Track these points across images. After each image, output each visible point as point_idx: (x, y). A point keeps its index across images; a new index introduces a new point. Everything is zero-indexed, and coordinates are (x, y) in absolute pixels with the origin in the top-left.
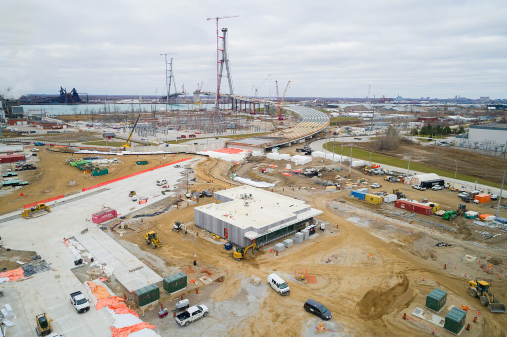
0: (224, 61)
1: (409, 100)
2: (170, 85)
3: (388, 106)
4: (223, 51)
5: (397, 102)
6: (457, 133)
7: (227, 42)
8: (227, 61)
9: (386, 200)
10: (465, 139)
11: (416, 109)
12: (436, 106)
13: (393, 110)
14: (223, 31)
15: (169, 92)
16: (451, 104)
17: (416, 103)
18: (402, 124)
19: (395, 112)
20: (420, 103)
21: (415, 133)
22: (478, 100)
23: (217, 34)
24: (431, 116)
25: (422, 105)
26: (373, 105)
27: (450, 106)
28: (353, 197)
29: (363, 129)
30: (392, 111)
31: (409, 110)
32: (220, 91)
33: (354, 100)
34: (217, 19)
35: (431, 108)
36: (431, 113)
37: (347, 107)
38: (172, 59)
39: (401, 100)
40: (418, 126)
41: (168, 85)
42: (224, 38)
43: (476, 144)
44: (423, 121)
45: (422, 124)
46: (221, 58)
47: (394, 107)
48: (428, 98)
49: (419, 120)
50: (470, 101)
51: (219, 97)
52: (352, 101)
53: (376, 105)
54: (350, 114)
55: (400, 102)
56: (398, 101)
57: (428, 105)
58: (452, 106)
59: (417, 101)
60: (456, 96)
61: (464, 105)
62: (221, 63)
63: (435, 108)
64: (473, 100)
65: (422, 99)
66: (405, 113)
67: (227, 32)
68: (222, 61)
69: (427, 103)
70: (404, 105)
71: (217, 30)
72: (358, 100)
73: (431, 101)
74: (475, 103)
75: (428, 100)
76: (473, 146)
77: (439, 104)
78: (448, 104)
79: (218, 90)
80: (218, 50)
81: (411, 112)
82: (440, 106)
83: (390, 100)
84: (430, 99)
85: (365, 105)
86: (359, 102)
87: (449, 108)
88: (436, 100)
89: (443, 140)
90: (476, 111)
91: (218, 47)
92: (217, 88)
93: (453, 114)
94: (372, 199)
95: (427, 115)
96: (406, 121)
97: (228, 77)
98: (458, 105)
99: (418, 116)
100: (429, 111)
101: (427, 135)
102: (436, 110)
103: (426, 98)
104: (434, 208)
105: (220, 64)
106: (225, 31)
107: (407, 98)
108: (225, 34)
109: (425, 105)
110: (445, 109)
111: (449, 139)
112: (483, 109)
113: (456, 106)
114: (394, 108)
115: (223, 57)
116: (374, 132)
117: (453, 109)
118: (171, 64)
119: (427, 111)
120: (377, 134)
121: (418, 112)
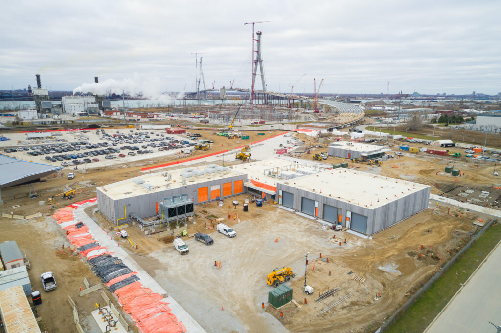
0: (258, 61)
1: (425, 96)
2: (199, 83)
3: (406, 102)
4: (257, 52)
5: (413, 98)
6: (468, 121)
7: (261, 44)
8: (261, 61)
9: (421, 150)
10: (473, 124)
11: (433, 104)
12: (452, 102)
13: (412, 105)
14: (258, 34)
15: (198, 89)
16: (467, 100)
17: (433, 98)
18: (423, 115)
19: (414, 107)
20: (437, 99)
21: (434, 121)
22: (496, 96)
23: (253, 37)
24: (448, 109)
25: (438, 100)
26: (391, 101)
27: (466, 102)
28: (401, 150)
29: (391, 119)
30: (410, 105)
31: (427, 105)
32: (254, 88)
33: (370, 96)
34: (254, 24)
35: (447, 103)
36: (447, 107)
37: (367, 102)
38: (201, 58)
39: (417, 96)
40: (436, 117)
41: (198, 82)
42: (259, 41)
43: (481, 127)
44: (441, 114)
45: (440, 115)
46: (255, 58)
47: (412, 102)
48: (445, 94)
49: (437, 112)
50: (487, 97)
51: (253, 93)
52: (369, 97)
53: (394, 101)
54: (374, 108)
55: (417, 98)
56: (415, 97)
57: (444, 101)
58: (468, 102)
59: (433, 97)
60: (474, 92)
61: (479, 101)
62: (256, 63)
63: (451, 103)
64: (490, 96)
65: (438, 95)
66: (423, 107)
67: (261, 35)
68: (257, 61)
69: (443, 99)
70: (421, 101)
71: (253, 34)
72: (375, 96)
73: (447, 96)
74: (492, 99)
75: (445, 96)
76: (479, 129)
77: (455, 99)
78: (464, 100)
79: (253, 87)
80: (253, 51)
81: (429, 107)
82: (456, 101)
83: (407, 96)
84: (447, 94)
85: (384, 101)
86: (375, 98)
87: (465, 104)
88: (453, 96)
89: (456, 126)
90: (490, 106)
91: (253, 49)
92: (251, 85)
93: (467, 108)
94: (413, 150)
95: (443, 109)
96: (426, 113)
97: (262, 76)
98: (474, 100)
99: (436, 109)
100: (446, 105)
101: (444, 123)
102: (452, 105)
103: (443, 94)
104: (449, 153)
105: (254, 64)
106: (259, 34)
107: (423, 94)
108: (259, 37)
109: (441, 100)
110: (461, 104)
111: (461, 126)
112: (497, 105)
113: (472, 101)
114: (412, 104)
115: (258, 57)
116: (401, 120)
117: (468, 104)
118: (201, 63)
119: (444, 106)
120: (404, 122)
121: (435, 107)
